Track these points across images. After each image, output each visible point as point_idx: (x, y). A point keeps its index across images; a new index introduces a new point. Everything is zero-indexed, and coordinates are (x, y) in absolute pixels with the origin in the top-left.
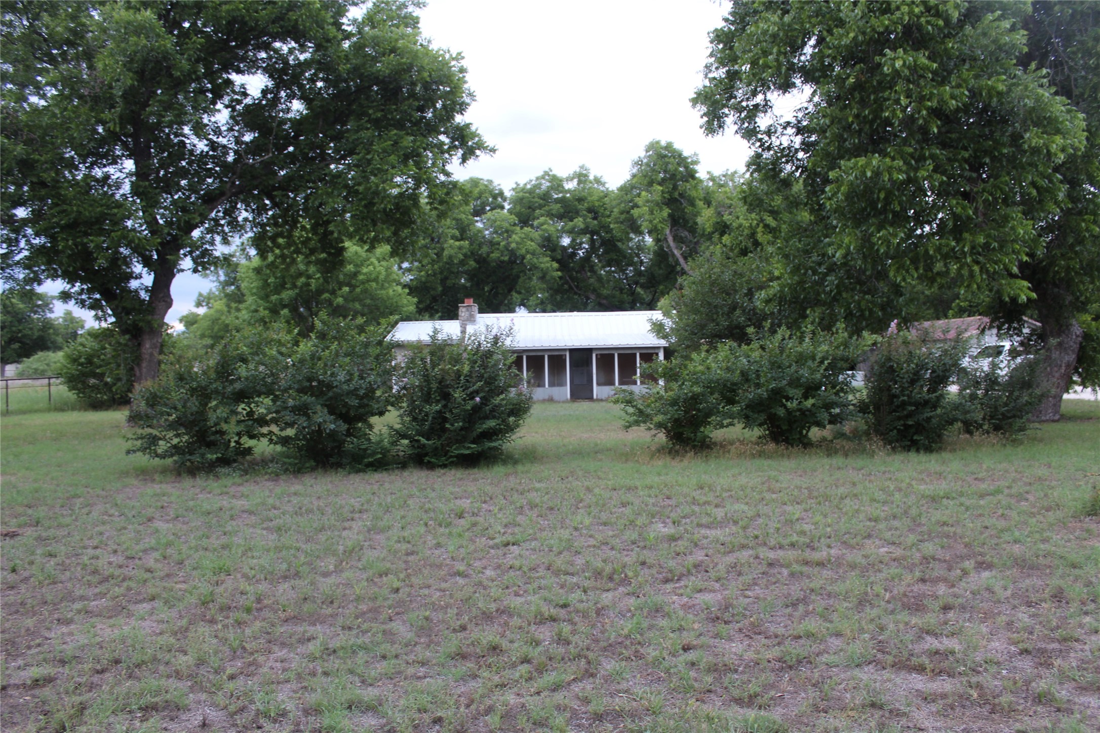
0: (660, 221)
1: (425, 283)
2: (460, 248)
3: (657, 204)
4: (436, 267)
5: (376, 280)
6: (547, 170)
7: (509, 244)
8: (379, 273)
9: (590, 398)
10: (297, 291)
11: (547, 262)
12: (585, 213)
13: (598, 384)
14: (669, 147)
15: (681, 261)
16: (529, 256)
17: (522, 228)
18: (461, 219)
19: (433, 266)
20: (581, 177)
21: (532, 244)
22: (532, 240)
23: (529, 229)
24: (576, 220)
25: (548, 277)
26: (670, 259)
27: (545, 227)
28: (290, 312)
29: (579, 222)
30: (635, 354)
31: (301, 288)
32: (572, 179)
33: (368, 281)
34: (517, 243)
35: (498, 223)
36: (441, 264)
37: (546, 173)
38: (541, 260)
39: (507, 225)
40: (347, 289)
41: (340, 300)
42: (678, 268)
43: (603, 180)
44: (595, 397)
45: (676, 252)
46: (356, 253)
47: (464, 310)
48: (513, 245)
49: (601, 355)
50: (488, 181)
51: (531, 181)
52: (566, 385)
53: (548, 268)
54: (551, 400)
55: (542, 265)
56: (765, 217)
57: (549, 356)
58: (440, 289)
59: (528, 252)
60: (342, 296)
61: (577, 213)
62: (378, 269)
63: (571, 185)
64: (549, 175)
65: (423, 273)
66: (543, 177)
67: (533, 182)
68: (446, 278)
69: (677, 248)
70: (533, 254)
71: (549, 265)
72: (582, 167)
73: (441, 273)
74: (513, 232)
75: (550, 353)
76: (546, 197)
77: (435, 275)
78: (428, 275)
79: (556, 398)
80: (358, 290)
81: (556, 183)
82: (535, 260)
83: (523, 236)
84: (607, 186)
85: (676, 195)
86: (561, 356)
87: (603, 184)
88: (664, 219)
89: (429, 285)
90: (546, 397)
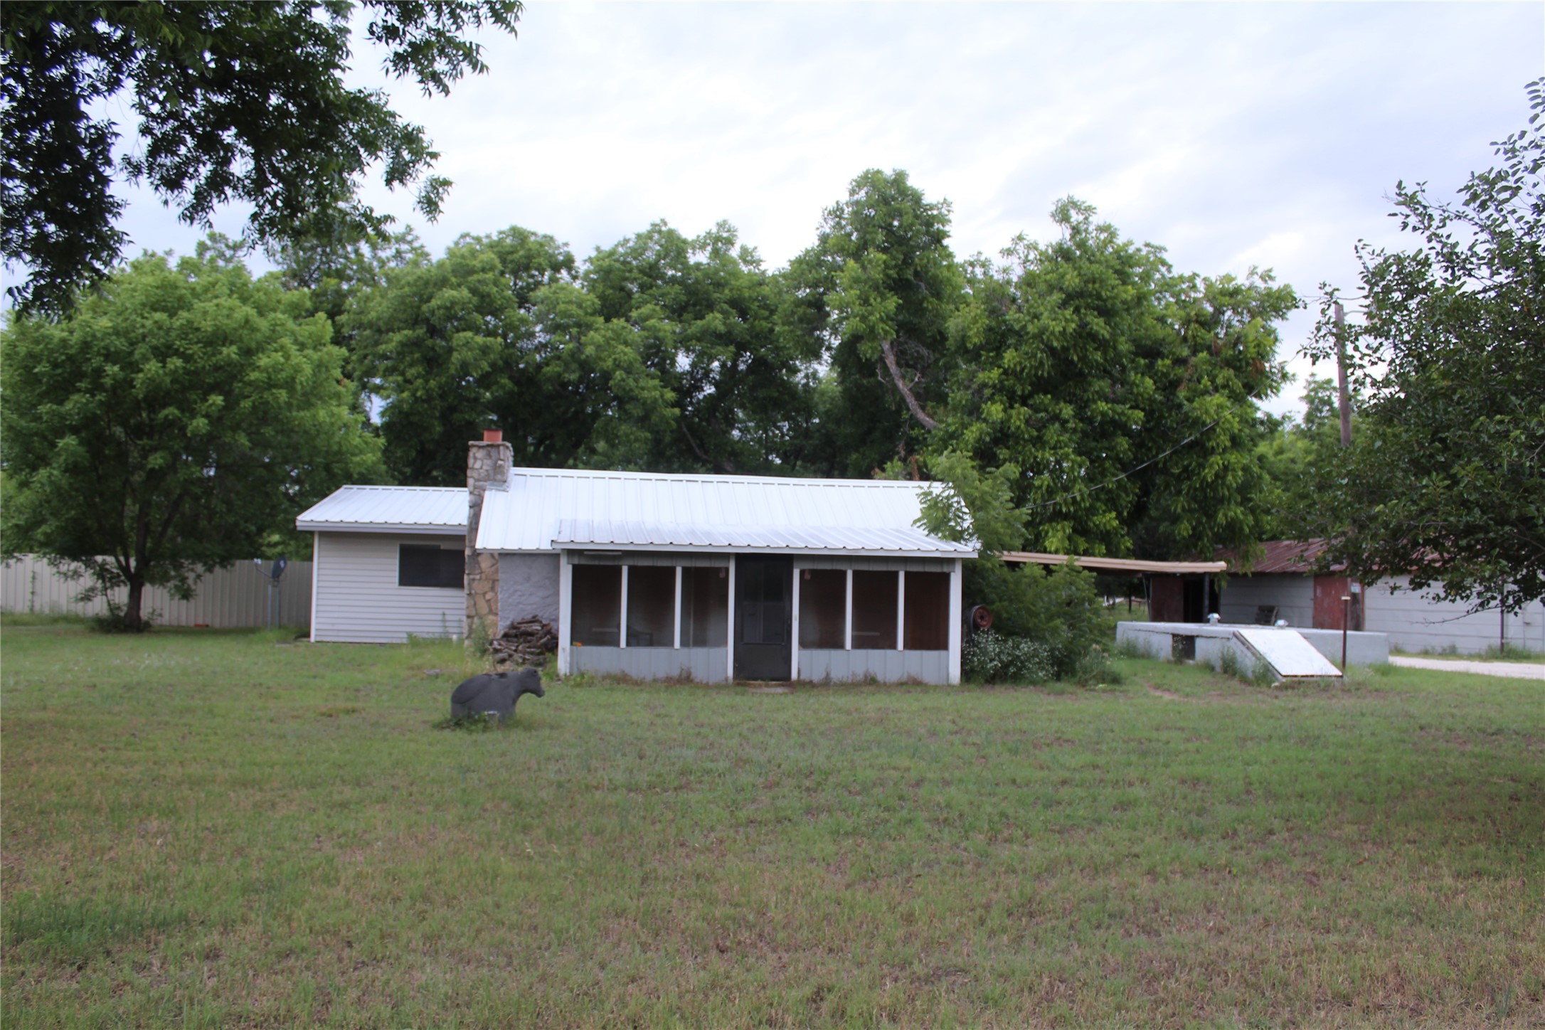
0: (881, 319)
1: (407, 415)
2: (485, 350)
3: (876, 287)
4: (432, 383)
5: (289, 384)
6: (658, 221)
7: (580, 347)
8: (297, 370)
9: (783, 677)
10: (101, 397)
11: (655, 388)
12: (726, 306)
13: (803, 644)
14: (899, 180)
15: (911, 402)
16: (619, 374)
17: (607, 320)
18: (489, 295)
19: (427, 381)
20: (720, 241)
21: (628, 350)
22: (626, 343)
23: (622, 322)
24: (709, 317)
25: (655, 418)
26: (889, 398)
27: (652, 322)
28: (81, 443)
29: (715, 320)
30: (895, 575)
31: (114, 389)
32: (703, 247)
33: (271, 385)
34: (598, 347)
35: (562, 307)
36: (444, 379)
37: (655, 229)
38: (642, 383)
39: (581, 312)
40: (218, 400)
41: (200, 424)
42: (905, 416)
43: (757, 255)
44: (794, 675)
45: (900, 384)
46: (247, 321)
47: (480, 454)
48: (590, 350)
49: (813, 572)
50: (545, 236)
51: (627, 241)
52: (726, 643)
53: (655, 401)
54: (685, 680)
55: (645, 394)
56: (1089, 319)
57: (685, 570)
58: (439, 429)
59: (617, 365)
60: (207, 416)
61: (710, 307)
62: (294, 361)
63: (699, 258)
64: (660, 232)
65: (405, 395)
66: (649, 236)
67: (631, 244)
68: (452, 409)
69: (903, 377)
70: (629, 371)
71: (656, 394)
72: (721, 225)
73: (442, 396)
74: (589, 327)
75: (688, 564)
76: (652, 271)
77: (429, 399)
78: (416, 400)
79: (699, 674)
80: (246, 404)
81: (674, 247)
82: (631, 382)
83: (610, 334)
84: (762, 267)
85: (909, 274)
86: (718, 570)
87: (758, 262)
88: (888, 316)
89: (415, 419)
90: (675, 673)
